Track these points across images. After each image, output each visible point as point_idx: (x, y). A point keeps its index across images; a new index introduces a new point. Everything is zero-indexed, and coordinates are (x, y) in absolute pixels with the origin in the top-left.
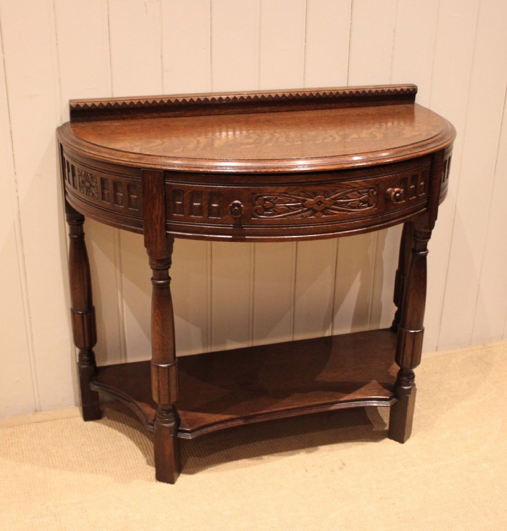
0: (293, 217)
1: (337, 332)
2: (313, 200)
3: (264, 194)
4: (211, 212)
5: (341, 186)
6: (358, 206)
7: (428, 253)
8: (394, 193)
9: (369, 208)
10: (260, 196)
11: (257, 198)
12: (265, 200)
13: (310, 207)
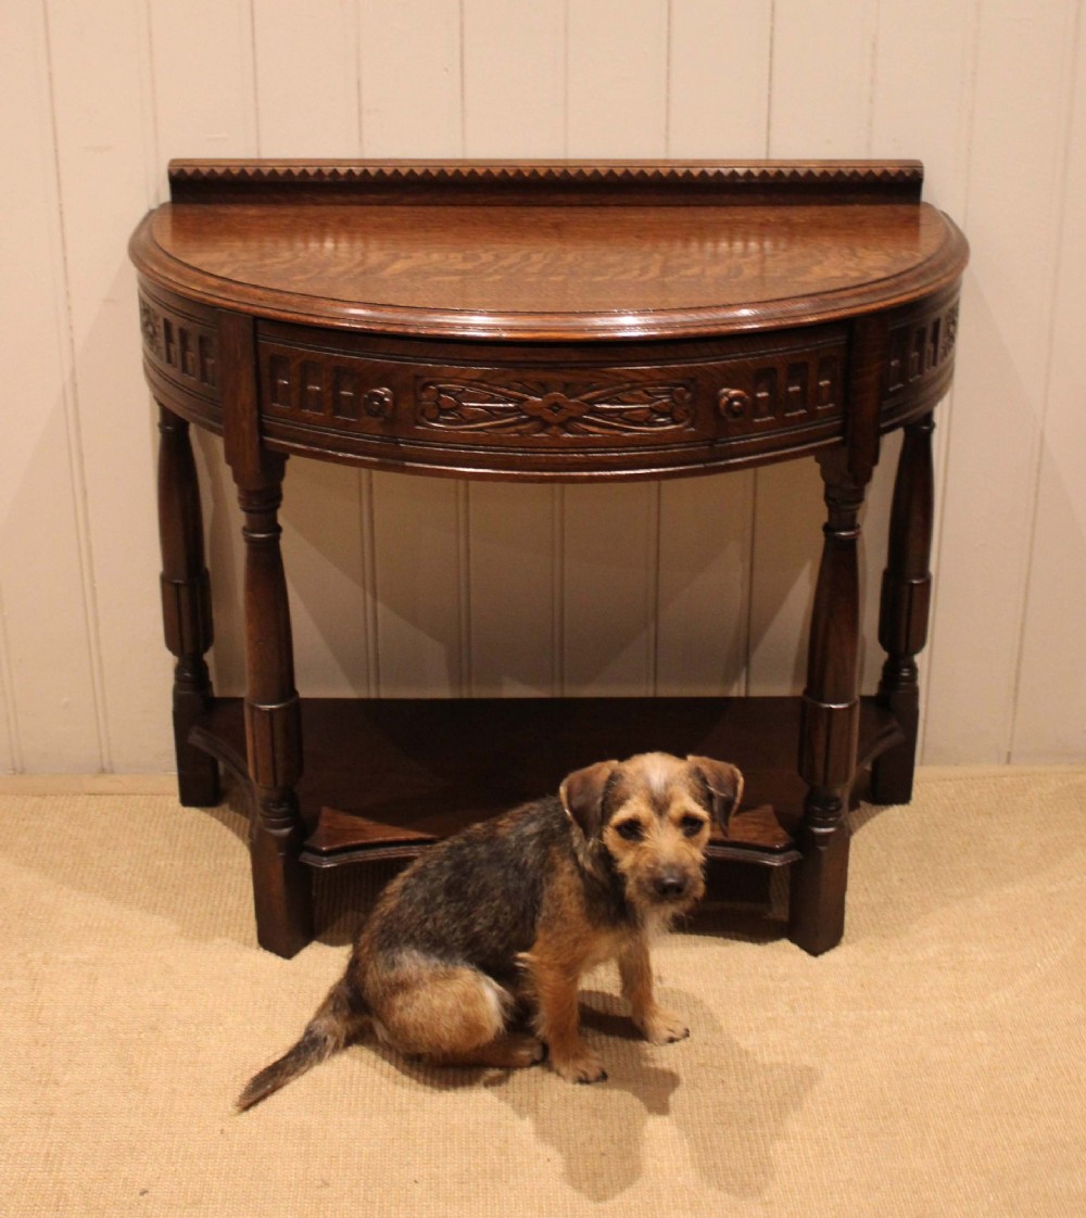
0: (499, 431)
1: (758, 691)
2: (539, 399)
3: (438, 379)
4: (338, 405)
5: (604, 375)
6: (647, 419)
8: (726, 399)
9: (674, 427)
10: (432, 383)
11: (425, 387)
12: (441, 391)
13: (534, 414)
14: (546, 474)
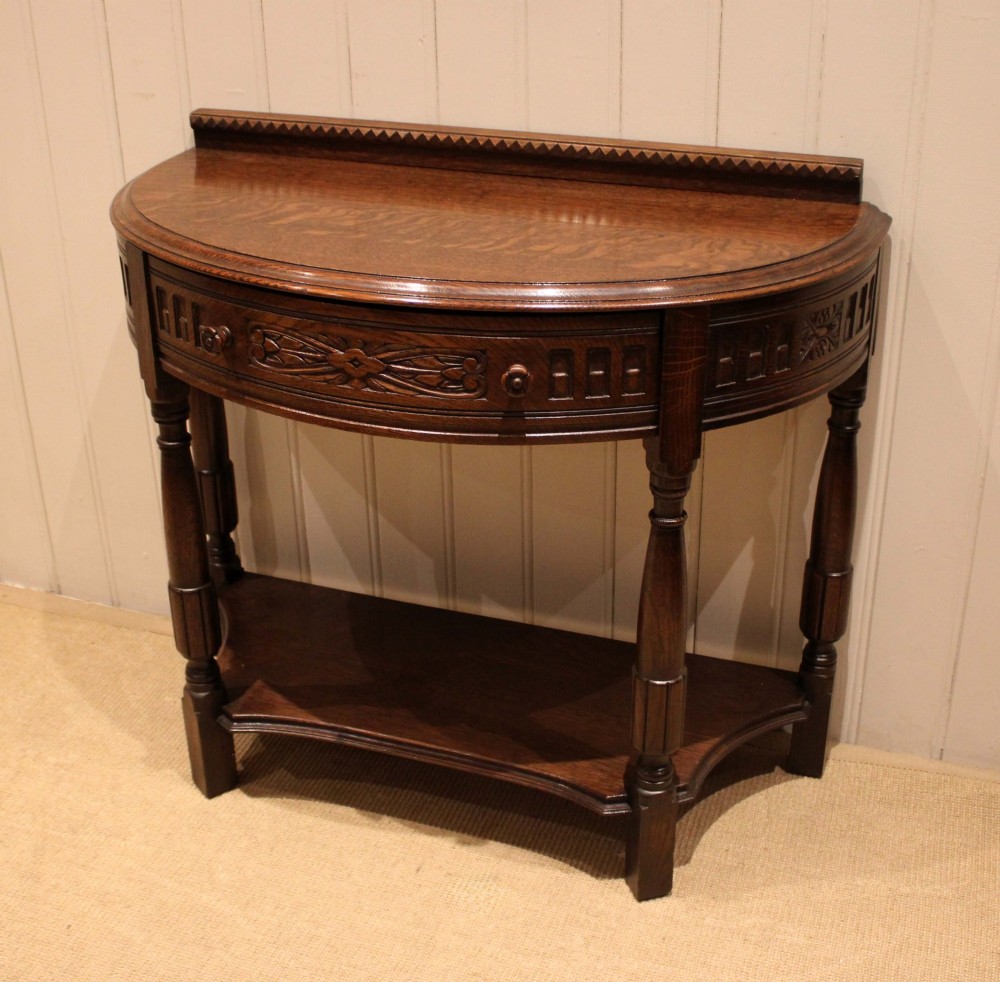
0: (312, 378)
2: (343, 353)
3: (262, 324)
5: (398, 338)
6: (439, 385)
7: (683, 522)
8: (507, 374)
9: (466, 394)
10: (259, 327)
11: (253, 330)
12: (266, 335)
13: (338, 365)
14: (351, 423)
